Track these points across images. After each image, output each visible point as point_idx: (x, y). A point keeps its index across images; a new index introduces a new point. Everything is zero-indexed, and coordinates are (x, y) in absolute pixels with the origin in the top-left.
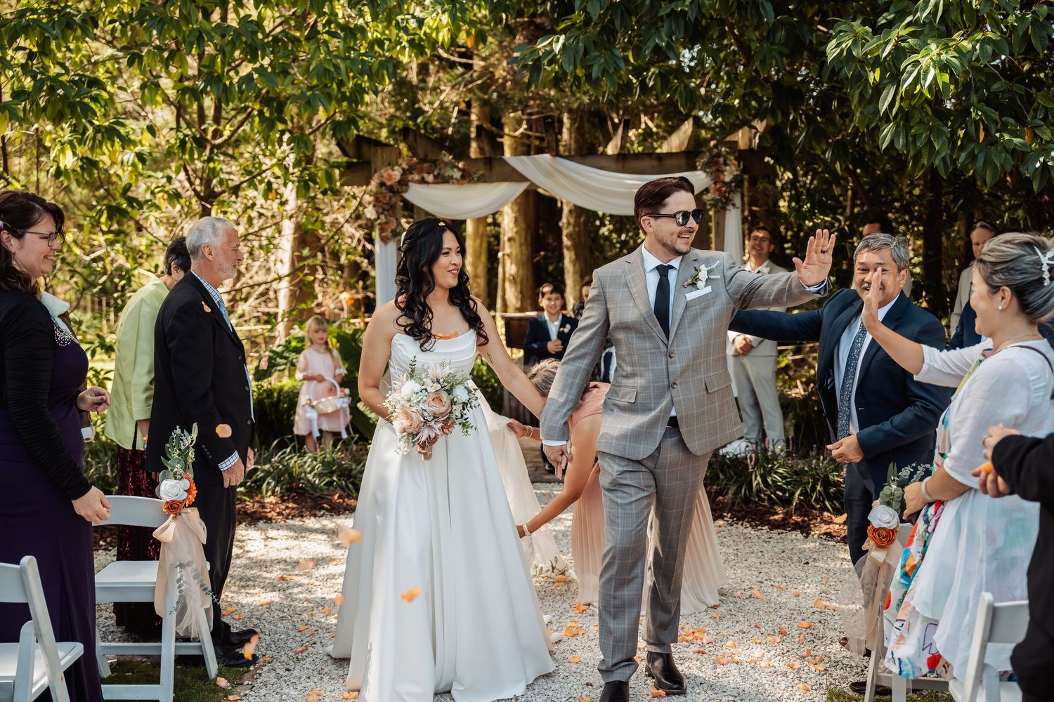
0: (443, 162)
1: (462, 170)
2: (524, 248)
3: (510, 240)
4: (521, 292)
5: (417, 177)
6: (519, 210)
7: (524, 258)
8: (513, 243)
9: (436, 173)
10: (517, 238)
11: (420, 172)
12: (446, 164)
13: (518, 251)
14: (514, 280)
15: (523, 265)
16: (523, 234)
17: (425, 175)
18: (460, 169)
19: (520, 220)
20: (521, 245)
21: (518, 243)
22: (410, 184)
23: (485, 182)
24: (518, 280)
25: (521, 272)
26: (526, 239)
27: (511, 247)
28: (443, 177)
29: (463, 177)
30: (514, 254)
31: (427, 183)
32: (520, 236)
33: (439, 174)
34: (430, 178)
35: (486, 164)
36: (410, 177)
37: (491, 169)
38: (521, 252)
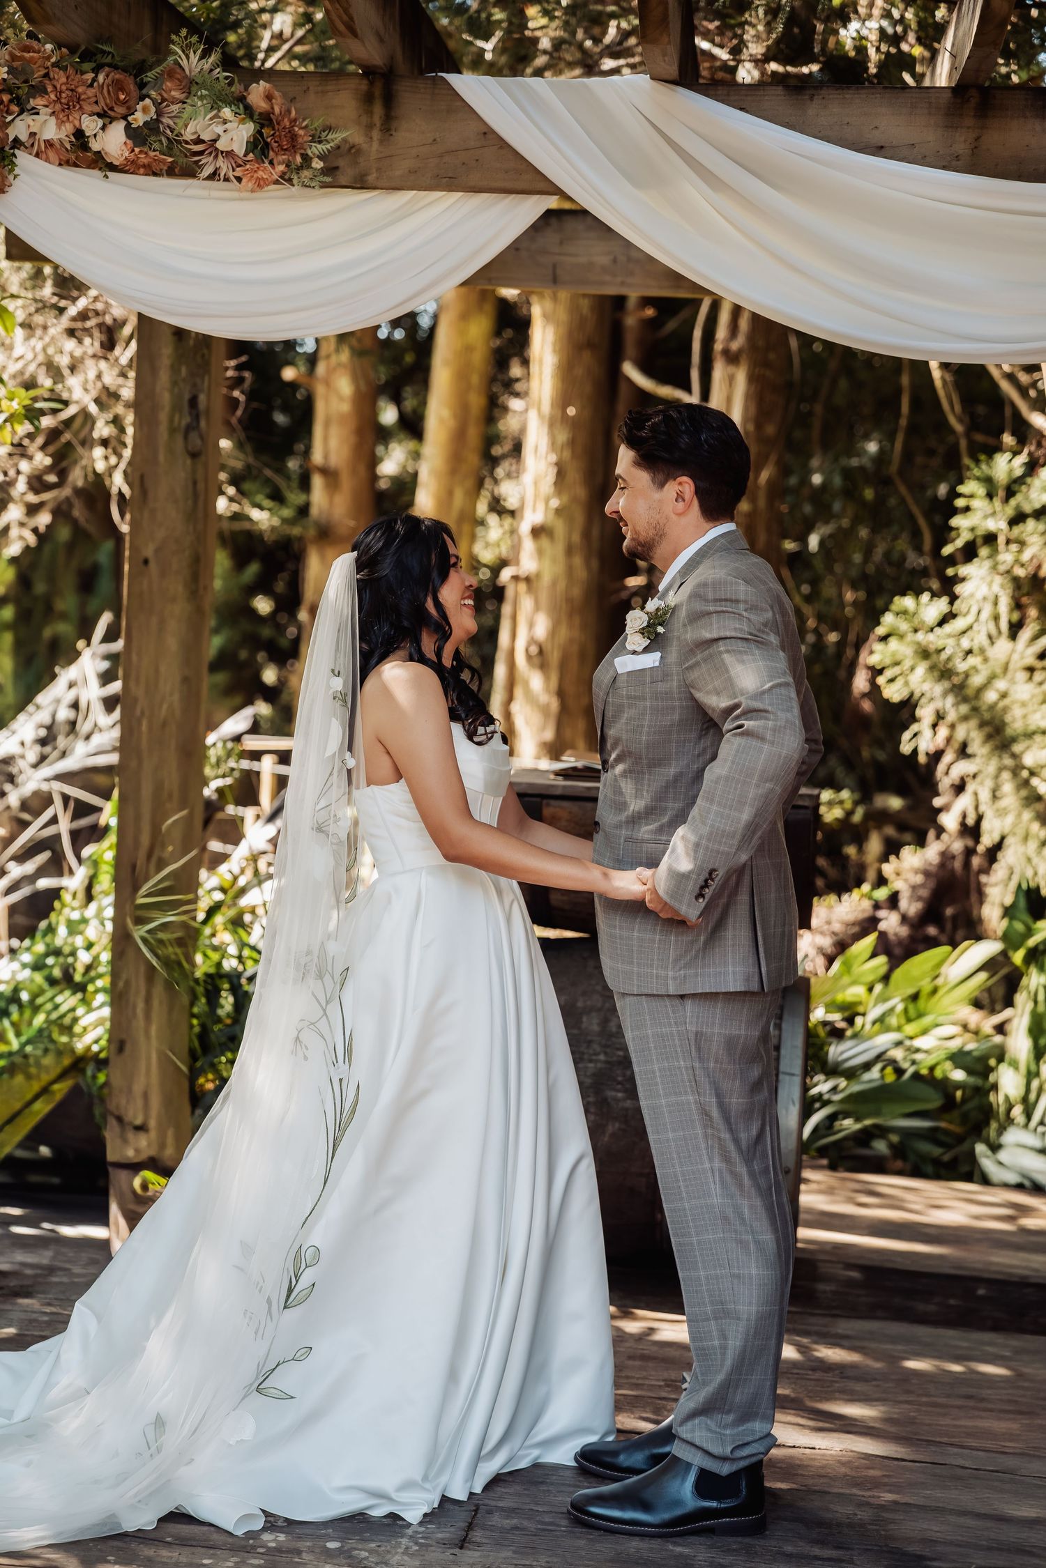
0: (175, 72)
1: (264, 120)
2: (578, 561)
3: (537, 532)
4: (561, 694)
5: (50, 129)
6: (572, 443)
7: (577, 592)
8: (545, 542)
9: (139, 118)
10: (560, 528)
11: (67, 106)
12: (189, 85)
13: (560, 568)
14: (540, 658)
15: (570, 616)
16: (579, 518)
17: (90, 125)
18: (249, 112)
19: (574, 475)
20: (569, 551)
21: (560, 548)
22: (23, 159)
23: (361, 184)
24: (554, 657)
25: (564, 633)
26: (586, 535)
27: (540, 553)
28: (175, 143)
29: (258, 146)
30: (546, 579)
31: (101, 163)
32: (570, 521)
33: (153, 127)
34: (113, 141)
35: (368, 99)
36: (20, 128)
37: (388, 124)
38: (570, 570)
